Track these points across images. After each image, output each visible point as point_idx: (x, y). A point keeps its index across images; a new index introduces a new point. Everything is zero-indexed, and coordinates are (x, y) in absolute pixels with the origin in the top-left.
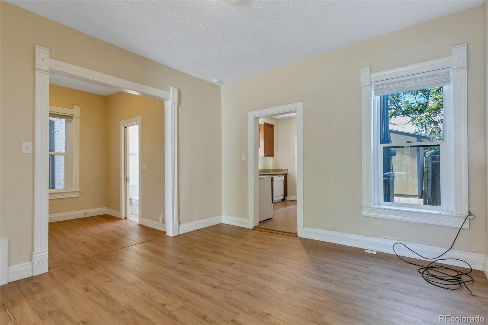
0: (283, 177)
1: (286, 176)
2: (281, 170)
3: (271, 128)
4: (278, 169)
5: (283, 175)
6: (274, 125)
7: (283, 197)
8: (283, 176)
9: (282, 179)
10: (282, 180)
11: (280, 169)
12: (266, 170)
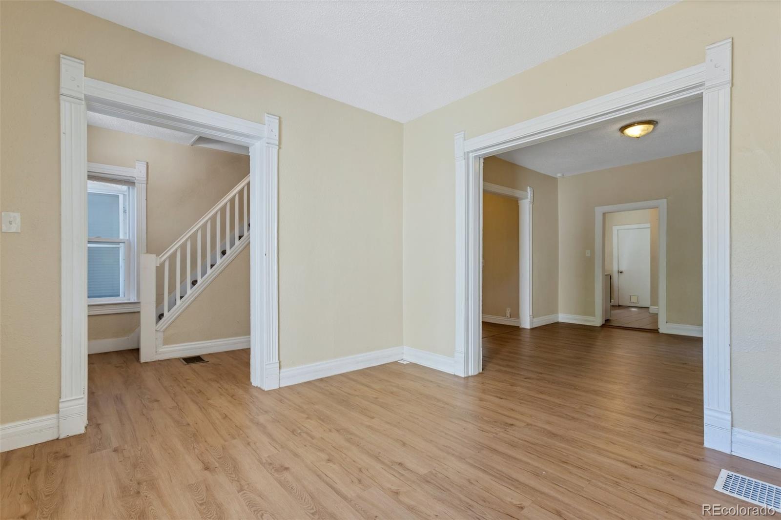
1: (611, 276)
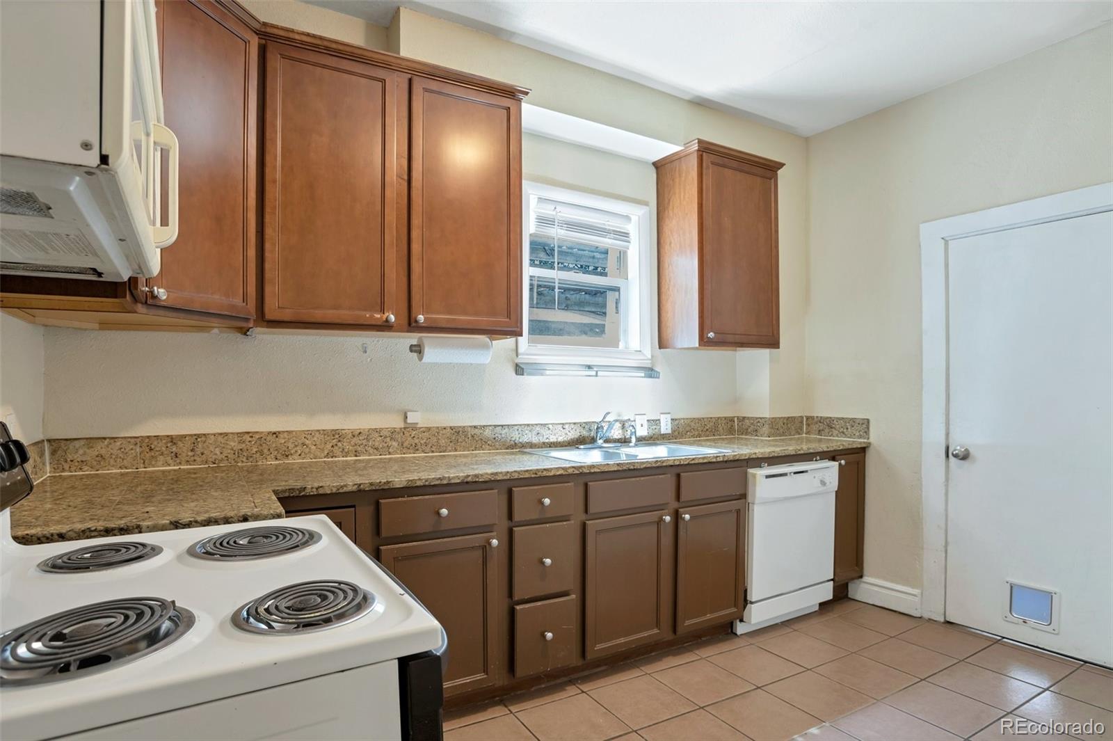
0: (830, 472)
1: (855, 459)
2: (827, 424)
3: (759, 180)
4: (808, 418)
5: (833, 459)
6: (781, 165)
7: (827, 593)
8: (835, 465)
9: (823, 483)
10: (822, 489)
11: (821, 420)
12: (732, 420)
